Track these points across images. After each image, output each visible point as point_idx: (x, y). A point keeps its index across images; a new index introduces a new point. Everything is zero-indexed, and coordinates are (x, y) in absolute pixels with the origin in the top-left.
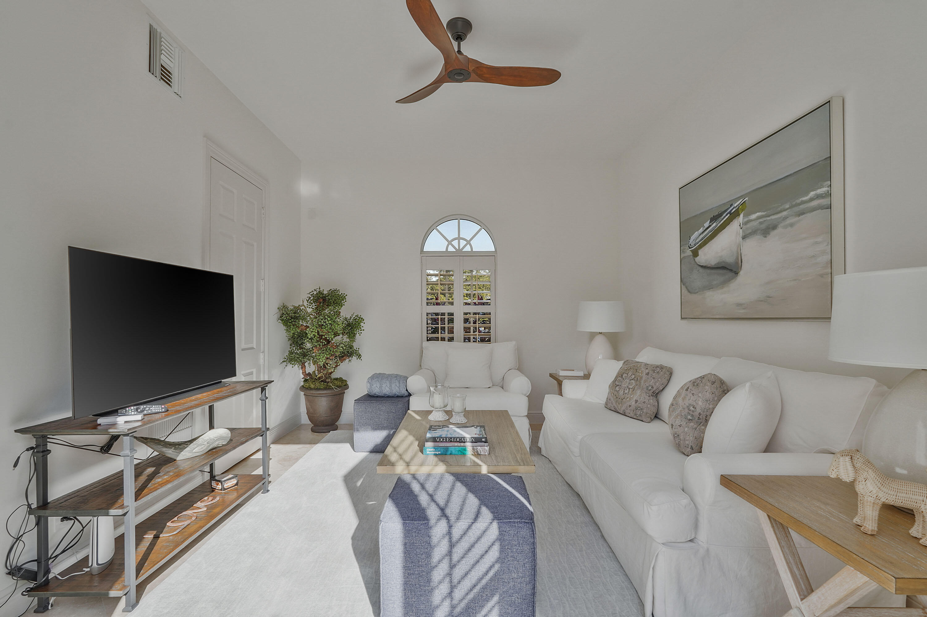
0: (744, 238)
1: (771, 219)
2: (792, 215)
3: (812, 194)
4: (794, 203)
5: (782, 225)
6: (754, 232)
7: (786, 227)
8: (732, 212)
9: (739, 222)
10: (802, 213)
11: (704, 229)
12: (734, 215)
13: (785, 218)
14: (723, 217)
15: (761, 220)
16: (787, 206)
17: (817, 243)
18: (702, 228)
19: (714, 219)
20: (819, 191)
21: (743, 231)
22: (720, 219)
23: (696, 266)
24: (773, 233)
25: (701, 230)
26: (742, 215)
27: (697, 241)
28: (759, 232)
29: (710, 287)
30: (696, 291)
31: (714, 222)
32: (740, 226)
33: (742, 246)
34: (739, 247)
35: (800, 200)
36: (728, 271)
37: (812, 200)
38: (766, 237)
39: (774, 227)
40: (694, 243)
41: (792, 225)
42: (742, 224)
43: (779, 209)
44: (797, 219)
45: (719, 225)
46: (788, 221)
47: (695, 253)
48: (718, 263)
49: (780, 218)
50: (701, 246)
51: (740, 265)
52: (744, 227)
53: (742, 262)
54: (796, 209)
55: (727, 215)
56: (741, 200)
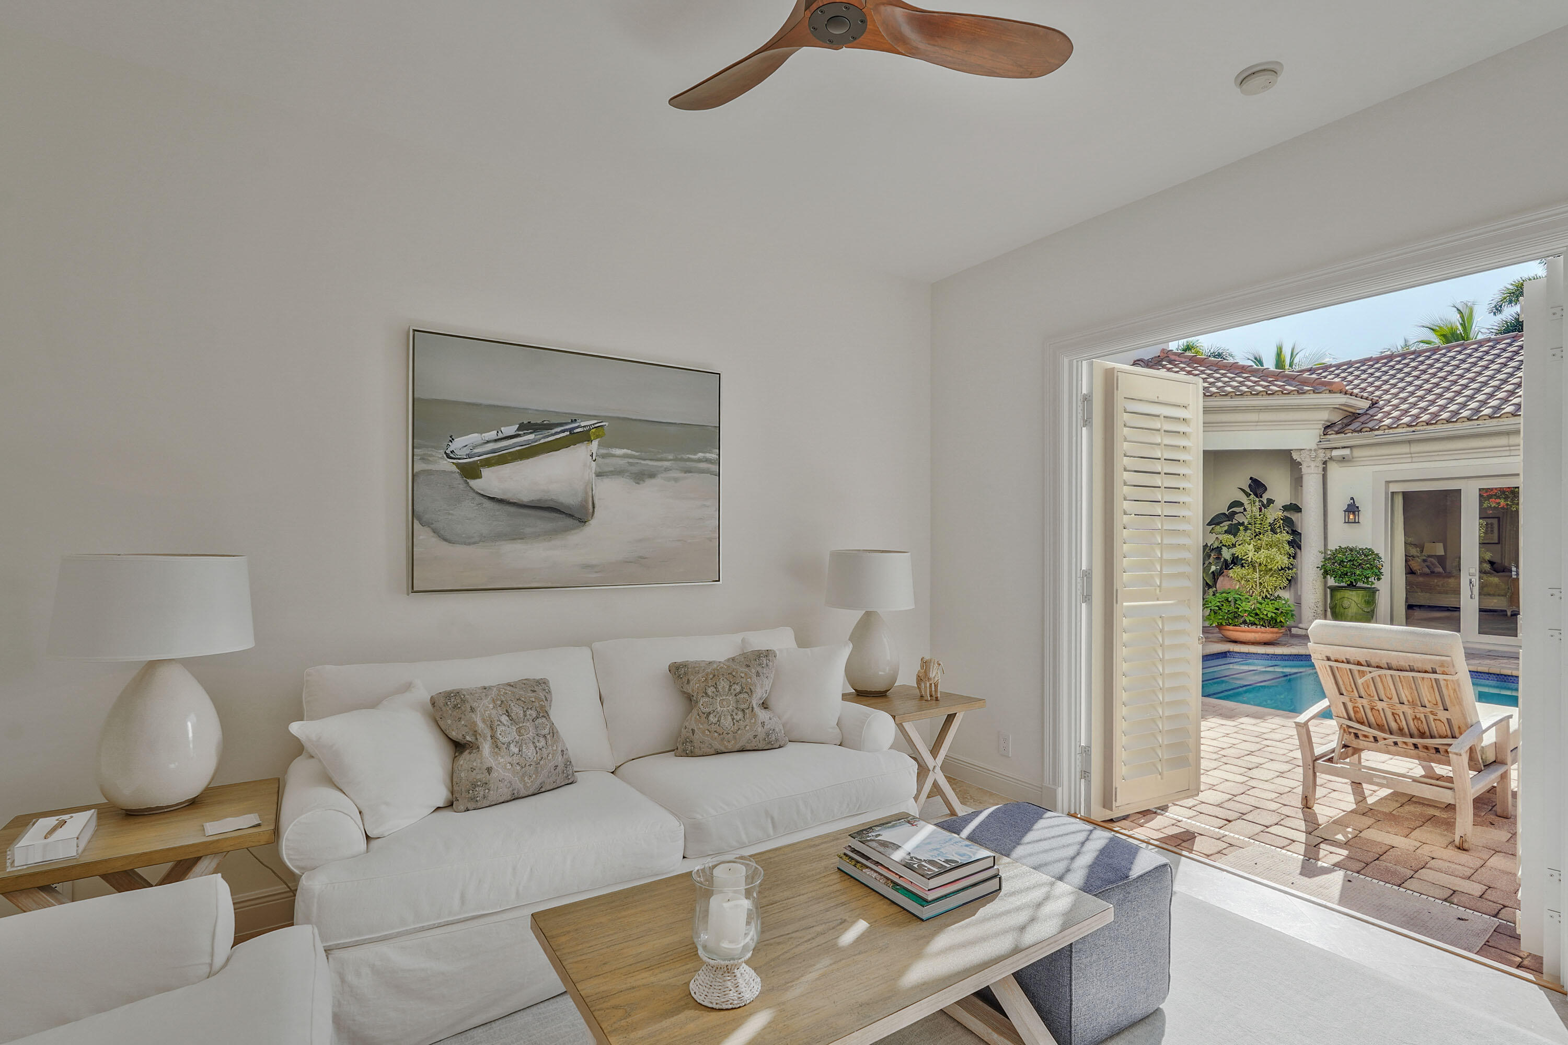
0: (599, 475)
1: (647, 465)
2: (677, 469)
3: (700, 455)
4: (679, 457)
5: (663, 475)
6: (618, 472)
7: (669, 479)
8: (575, 431)
9: (589, 451)
10: (688, 471)
11: (500, 435)
12: (584, 437)
13: (667, 470)
14: (553, 431)
15: (631, 460)
16: (671, 457)
17: (705, 506)
18: (496, 432)
19: (526, 427)
20: (708, 455)
21: (597, 465)
22: (546, 433)
23: (472, 494)
24: (649, 482)
25: (492, 435)
26: (595, 443)
27: (476, 451)
28: (626, 474)
29: (516, 536)
30: (473, 540)
31: (531, 433)
32: (592, 456)
33: (595, 486)
34: (589, 487)
35: (687, 456)
36: (564, 516)
37: (700, 461)
38: (638, 483)
39: (652, 476)
40: (466, 451)
41: (676, 480)
42: (596, 456)
43: (659, 456)
44: (683, 475)
45: (542, 441)
46: (673, 474)
47: (470, 471)
48: (539, 500)
49: (661, 467)
50: (488, 463)
51: (591, 511)
52: (600, 460)
53: (594, 507)
54: (682, 464)
55: (563, 431)
56: (596, 422)
